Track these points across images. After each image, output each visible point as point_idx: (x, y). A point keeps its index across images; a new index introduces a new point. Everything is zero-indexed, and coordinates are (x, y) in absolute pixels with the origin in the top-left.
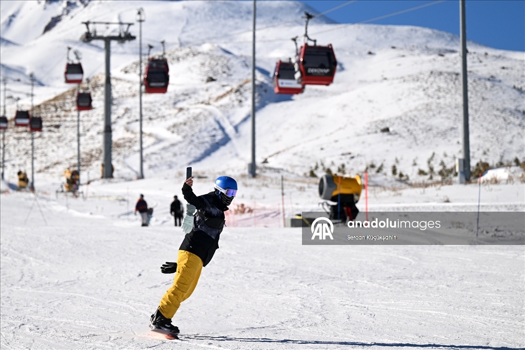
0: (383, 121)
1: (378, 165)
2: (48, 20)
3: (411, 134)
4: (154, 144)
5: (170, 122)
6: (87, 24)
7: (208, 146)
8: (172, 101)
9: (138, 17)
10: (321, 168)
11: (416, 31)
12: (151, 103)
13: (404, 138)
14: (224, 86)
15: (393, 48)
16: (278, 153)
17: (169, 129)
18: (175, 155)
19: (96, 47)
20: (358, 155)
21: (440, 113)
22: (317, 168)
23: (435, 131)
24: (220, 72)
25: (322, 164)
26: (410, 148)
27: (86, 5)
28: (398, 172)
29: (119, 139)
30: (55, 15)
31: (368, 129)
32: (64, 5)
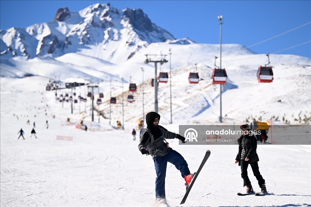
0: (278, 97)
1: (276, 117)
2: (129, 54)
3: (291, 103)
4: (177, 108)
5: (184, 98)
6: (147, 55)
7: (200, 109)
8: (185, 89)
9: (169, 52)
10: (251, 118)
11: (293, 57)
12: (175, 90)
13: (288, 104)
14: (207, 82)
15: (283, 64)
16: (232, 112)
17: (183, 101)
18: (186, 113)
19: (151, 65)
20: (268, 112)
21: (304, 93)
22: (249, 118)
23: (301, 101)
24: (206, 76)
25: (251, 117)
26: (290, 109)
27: (146, 47)
28: (285, 120)
29: (162, 106)
30: (132, 51)
31: (272, 100)
32: (136, 47)
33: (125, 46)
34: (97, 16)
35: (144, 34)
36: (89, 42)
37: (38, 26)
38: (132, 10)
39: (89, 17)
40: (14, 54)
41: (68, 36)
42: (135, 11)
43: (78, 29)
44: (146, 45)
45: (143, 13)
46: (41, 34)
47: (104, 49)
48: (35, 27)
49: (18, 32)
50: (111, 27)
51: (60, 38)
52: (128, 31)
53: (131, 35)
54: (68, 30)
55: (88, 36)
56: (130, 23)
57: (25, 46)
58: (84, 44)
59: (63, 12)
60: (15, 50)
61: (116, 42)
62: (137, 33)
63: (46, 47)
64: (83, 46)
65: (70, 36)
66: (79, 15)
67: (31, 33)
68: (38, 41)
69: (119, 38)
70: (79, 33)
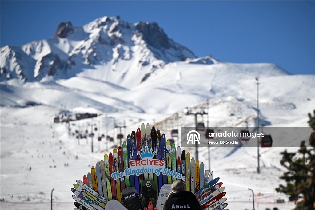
2: (143, 76)
14: (238, 118)
30: (147, 73)
32: (151, 67)
33: (138, 66)
34: (104, 31)
35: (159, 51)
36: (96, 61)
37: (36, 44)
38: (145, 24)
39: (95, 33)
40: (8, 76)
41: (70, 55)
42: (148, 26)
43: (83, 46)
44: (162, 65)
45: (158, 27)
46: (40, 52)
47: (114, 70)
48: (33, 45)
49: (13, 51)
50: (121, 44)
51: (62, 58)
52: (141, 48)
53: (145, 53)
54: (72, 48)
55: (95, 55)
56: (143, 39)
57: (22, 68)
58: (90, 64)
59: (65, 27)
60: (10, 72)
61: (127, 62)
62: (152, 51)
63: (46, 68)
64: (88, 67)
65: (74, 55)
66: (83, 30)
67: (28, 52)
68: (36, 61)
69: (131, 57)
70: (84, 52)
